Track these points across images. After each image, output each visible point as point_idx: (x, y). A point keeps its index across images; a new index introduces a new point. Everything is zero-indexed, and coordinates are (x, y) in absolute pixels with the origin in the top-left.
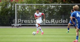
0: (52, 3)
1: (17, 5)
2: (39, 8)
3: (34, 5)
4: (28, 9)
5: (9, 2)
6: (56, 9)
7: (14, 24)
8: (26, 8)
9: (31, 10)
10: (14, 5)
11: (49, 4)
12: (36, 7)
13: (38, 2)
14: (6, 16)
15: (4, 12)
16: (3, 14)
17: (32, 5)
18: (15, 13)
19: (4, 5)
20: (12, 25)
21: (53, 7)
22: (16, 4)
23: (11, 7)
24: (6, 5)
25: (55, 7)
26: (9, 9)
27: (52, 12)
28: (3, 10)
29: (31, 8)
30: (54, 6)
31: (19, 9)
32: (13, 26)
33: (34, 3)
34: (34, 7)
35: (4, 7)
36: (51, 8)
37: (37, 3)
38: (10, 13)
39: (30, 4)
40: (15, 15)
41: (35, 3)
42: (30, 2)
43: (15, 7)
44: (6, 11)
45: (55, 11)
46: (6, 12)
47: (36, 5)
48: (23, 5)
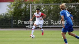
0: (71, 2)
1: (32, 5)
2: (56, 8)
3: (51, 5)
4: (44, 9)
5: (23, 1)
6: (76, 9)
7: (28, 26)
8: (42, 9)
9: (47, 10)
10: (29, 5)
11: (69, 3)
12: (53, 7)
13: (56, 1)
14: (19, 17)
15: (18, 13)
16: (16, 15)
17: (49, 5)
18: (29, 14)
19: (17, 5)
20: (26, 27)
21: (72, 6)
22: (30, 4)
23: (25, 7)
24: (20, 5)
25: (75, 7)
26: (23, 9)
27: (72, 12)
28: (17, 10)
29: (48, 8)
30: (74, 5)
31: (34, 9)
32: (28, 28)
33: (51, 3)
34: (51, 7)
35: (17, 8)
36: (70, 7)
37: (54, 3)
38: (24, 14)
39: (47, 3)
40: (30, 16)
41: (53, 2)
42: (46, 1)
43: (29, 7)
44: (19, 11)
45: (76, 12)
46: (19, 13)
47: (53, 5)
48: (39, 5)
